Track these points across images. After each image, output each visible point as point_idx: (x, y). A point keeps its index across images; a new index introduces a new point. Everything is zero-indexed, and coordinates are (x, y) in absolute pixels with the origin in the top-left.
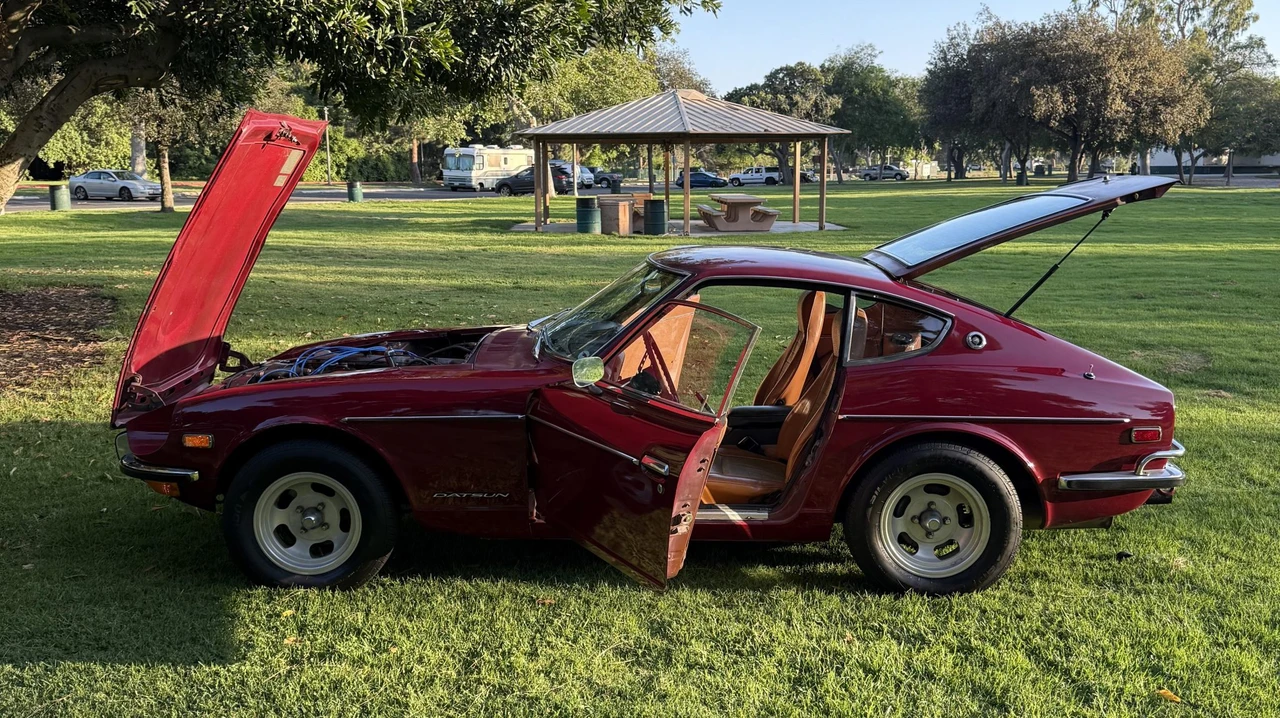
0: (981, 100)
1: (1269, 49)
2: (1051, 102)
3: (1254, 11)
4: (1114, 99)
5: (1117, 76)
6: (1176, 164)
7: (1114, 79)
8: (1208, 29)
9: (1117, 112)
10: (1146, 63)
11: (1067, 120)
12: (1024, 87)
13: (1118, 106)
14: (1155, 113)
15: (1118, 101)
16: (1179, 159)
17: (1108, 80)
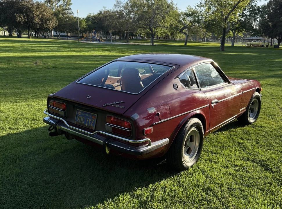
0: (3, 16)
1: (72, 10)
2: (21, 18)
3: (71, 2)
4: (36, 18)
5: (36, 13)
6: (56, 34)
7: (35, 13)
8: (63, 5)
9: (37, 21)
10: (42, 10)
11: (25, 22)
12: (13, 14)
13: (37, 20)
14: (46, 22)
15: (37, 19)
16: (57, 33)
17: (34, 14)
